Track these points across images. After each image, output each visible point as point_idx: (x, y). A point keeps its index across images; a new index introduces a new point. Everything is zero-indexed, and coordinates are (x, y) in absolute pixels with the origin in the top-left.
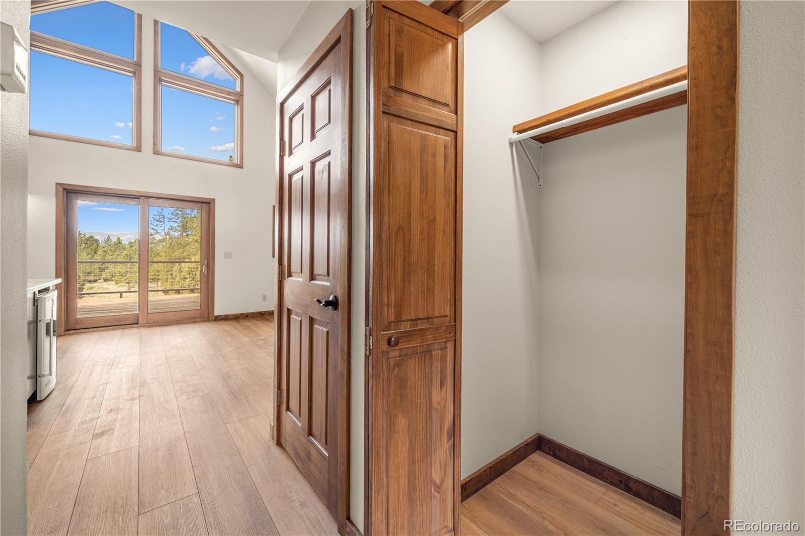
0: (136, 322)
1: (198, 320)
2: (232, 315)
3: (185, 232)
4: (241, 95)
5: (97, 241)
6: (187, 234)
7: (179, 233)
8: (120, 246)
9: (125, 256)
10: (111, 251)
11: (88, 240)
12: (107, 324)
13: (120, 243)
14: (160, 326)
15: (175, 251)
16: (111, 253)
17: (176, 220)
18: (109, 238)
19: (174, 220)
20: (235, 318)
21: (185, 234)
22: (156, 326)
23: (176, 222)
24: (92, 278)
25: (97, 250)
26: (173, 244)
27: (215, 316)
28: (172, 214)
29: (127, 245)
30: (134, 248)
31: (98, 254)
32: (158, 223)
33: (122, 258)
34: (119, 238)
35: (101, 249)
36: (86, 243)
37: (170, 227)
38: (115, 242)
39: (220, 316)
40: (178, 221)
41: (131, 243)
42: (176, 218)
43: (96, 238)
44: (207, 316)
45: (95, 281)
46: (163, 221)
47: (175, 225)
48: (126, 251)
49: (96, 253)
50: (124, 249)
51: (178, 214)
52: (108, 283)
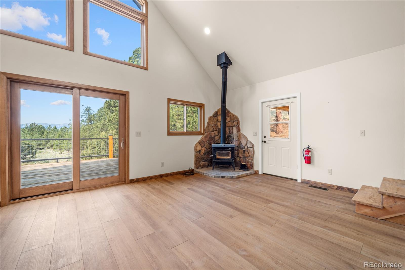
0: (70, 188)
1: (117, 184)
2: (142, 178)
3: (90, 123)
4: (146, 16)
5: (44, 127)
6: (91, 124)
7: (87, 123)
8: (56, 130)
9: (59, 135)
10: (51, 133)
11: (39, 127)
12: (46, 192)
13: (56, 128)
14: (89, 190)
15: (85, 133)
16: (51, 134)
17: (85, 116)
18: (50, 126)
19: (84, 116)
20: (144, 180)
21: (90, 124)
22: (87, 190)
23: (85, 117)
24: (41, 147)
25: (44, 132)
26: (84, 129)
27: (130, 180)
28: (83, 113)
29: (59, 130)
30: (63, 131)
31: (44, 134)
33: (57, 136)
34: (55, 126)
35: (46, 132)
36: (38, 129)
37: (82, 120)
38: (53, 128)
39: (134, 180)
40: (86, 117)
41: (62, 128)
42: (85, 115)
43: (43, 126)
44: (124, 180)
45: (43, 149)
47: (85, 119)
48: (59, 133)
49: (43, 134)
50: (58, 131)
51: (86, 113)
52: (50, 149)
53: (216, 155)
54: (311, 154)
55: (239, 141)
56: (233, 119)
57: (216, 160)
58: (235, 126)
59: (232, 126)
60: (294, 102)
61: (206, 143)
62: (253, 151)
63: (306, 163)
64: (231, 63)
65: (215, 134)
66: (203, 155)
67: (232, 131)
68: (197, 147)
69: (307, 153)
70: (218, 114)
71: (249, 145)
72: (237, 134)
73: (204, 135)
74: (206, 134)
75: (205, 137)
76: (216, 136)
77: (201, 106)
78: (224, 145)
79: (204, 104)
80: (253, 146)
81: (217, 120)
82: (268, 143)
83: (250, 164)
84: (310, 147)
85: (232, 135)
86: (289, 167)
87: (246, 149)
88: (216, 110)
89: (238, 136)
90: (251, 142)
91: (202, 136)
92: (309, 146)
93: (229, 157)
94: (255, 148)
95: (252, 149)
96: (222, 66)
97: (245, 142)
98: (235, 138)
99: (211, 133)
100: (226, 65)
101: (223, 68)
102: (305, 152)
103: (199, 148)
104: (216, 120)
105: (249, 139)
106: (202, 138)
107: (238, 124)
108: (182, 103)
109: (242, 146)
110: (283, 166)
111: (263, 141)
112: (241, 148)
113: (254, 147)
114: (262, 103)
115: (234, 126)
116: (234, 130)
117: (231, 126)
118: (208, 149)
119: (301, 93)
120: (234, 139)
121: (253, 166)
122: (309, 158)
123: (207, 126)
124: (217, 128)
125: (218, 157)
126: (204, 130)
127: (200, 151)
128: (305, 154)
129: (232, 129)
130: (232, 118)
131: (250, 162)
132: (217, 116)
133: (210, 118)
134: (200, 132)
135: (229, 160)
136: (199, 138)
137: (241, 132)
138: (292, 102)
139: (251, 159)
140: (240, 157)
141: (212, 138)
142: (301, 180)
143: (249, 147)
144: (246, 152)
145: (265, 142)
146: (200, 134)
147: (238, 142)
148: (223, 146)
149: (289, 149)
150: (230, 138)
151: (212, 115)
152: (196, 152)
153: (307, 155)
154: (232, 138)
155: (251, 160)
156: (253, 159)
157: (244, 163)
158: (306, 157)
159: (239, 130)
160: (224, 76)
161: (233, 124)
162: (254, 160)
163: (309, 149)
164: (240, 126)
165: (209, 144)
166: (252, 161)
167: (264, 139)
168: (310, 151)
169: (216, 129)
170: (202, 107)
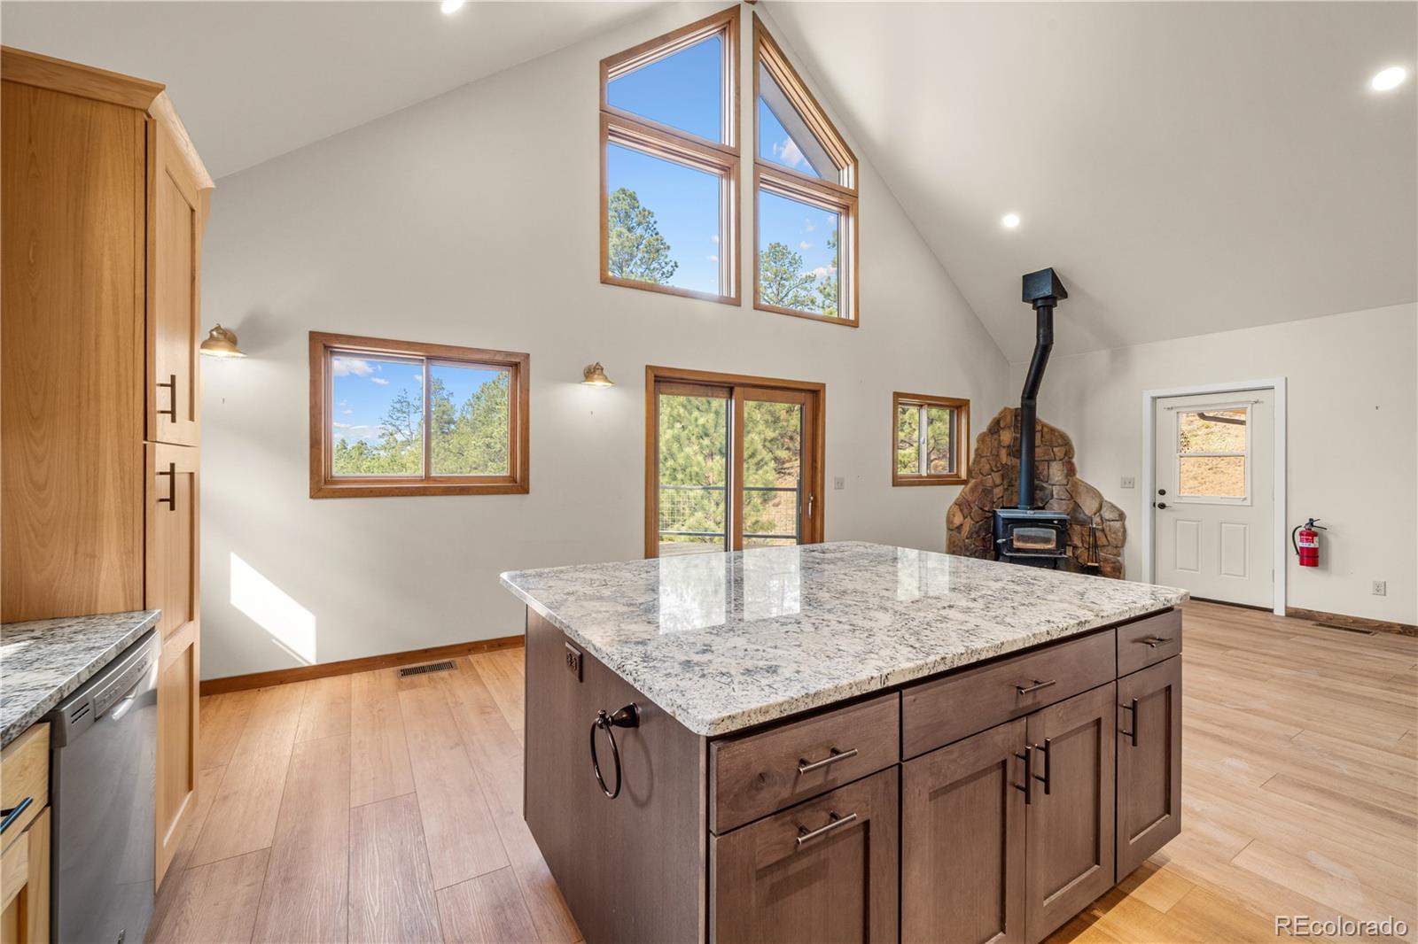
4: (854, 195)
32: (399, 415)
46: (407, 410)
53: (1012, 540)
54: (1319, 543)
55: (1072, 501)
56: (1051, 442)
57: (1011, 552)
58: (1057, 458)
59: (1046, 458)
60: (1262, 402)
61: (972, 505)
62: (1122, 530)
63: (1302, 564)
64: (1064, 295)
65: (993, 481)
66: (967, 538)
67: (1045, 473)
68: (954, 516)
69: (1307, 539)
70: (1002, 425)
71: (1107, 514)
72: (1065, 482)
73: (970, 485)
74: (973, 482)
75: (973, 490)
76: (998, 486)
77: (961, 407)
78: (1032, 512)
79: (969, 401)
80: (1122, 517)
81: (1000, 442)
82: (1173, 511)
83: (1112, 565)
84: (1315, 524)
85: (1045, 485)
86: (1244, 576)
87: (1097, 524)
88: (996, 415)
89: (1067, 487)
90: (1113, 506)
91: (963, 486)
92: (1311, 520)
93: (1051, 546)
94: (1126, 523)
95: (1117, 525)
96: (1040, 303)
97: (1095, 505)
98: (1058, 494)
99: (985, 478)
100: (1049, 302)
101: (1041, 309)
102: (1301, 534)
103: (958, 520)
104: (996, 444)
105: (1107, 498)
106: (966, 494)
107: (1069, 452)
108: (916, 401)
109: (1082, 515)
110: (1223, 572)
111: (1154, 504)
112: (1080, 521)
113: (1125, 520)
114: (1154, 399)
115: (1051, 460)
116: (1055, 471)
117: (1043, 458)
118: (977, 522)
119: (1286, 379)
120: (1055, 496)
121: (1122, 571)
122: (1315, 550)
123: (975, 460)
124: (998, 465)
125: (1017, 544)
126: (969, 471)
127: (959, 528)
128: (1302, 541)
129: (1046, 467)
130: (1047, 436)
131: (1113, 560)
132: (997, 432)
133: (982, 439)
134: (957, 475)
135: (1051, 554)
136: (956, 492)
137: (1078, 476)
138: (1256, 402)
139: (1115, 551)
140: (1075, 548)
141: (987, 492)
142: (1286, 611)
143: (1107, 520)
144: (1099, 534)
145: (1162, 506)
146: (955, 481)
147: (1068, 504)
148: (1030, 514)
149: (1245, 528)
150: (1038, 492)
151: (984, 429)
152: (952, 530)
153: (1306, 545)
154: (1047, 492)
155: (1115, 555)
156: (1121, 551)
157: (1092, 562)
158: (1301, 548)
159: (1071, 471)
160: (1044, 331)
161: (1048, 454)
162: (1126, 555)
163: (1313, 529)
164: (1075, 460)
165: (981, 509)
166: (1119, 558)
167: (1160, 499)
168: (1315, 534)
169: (996, 466)
170: (963, 408)
